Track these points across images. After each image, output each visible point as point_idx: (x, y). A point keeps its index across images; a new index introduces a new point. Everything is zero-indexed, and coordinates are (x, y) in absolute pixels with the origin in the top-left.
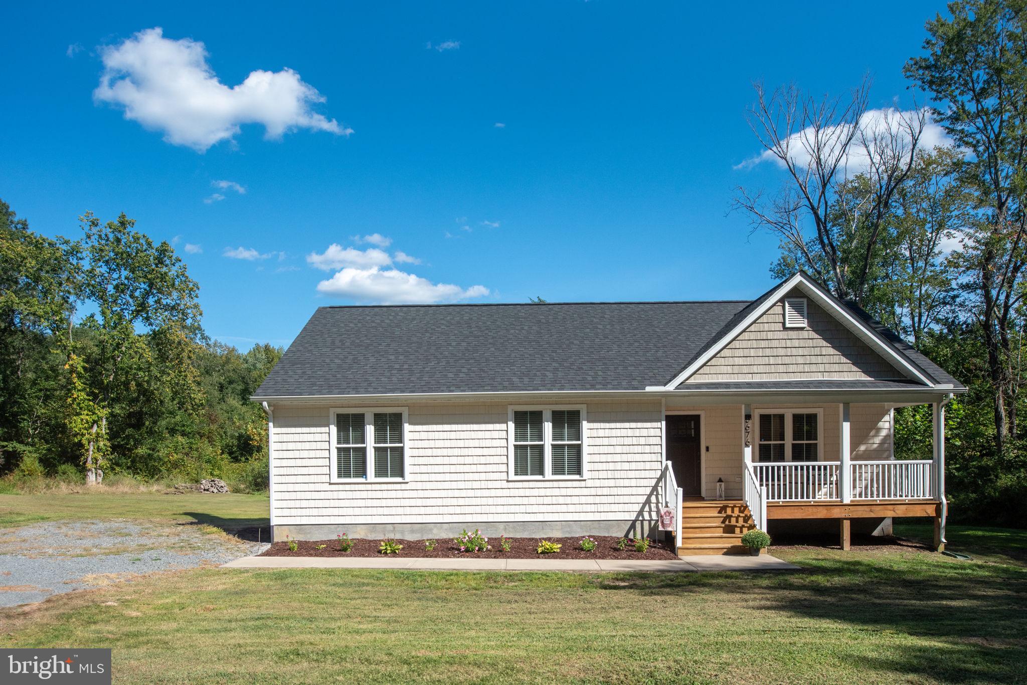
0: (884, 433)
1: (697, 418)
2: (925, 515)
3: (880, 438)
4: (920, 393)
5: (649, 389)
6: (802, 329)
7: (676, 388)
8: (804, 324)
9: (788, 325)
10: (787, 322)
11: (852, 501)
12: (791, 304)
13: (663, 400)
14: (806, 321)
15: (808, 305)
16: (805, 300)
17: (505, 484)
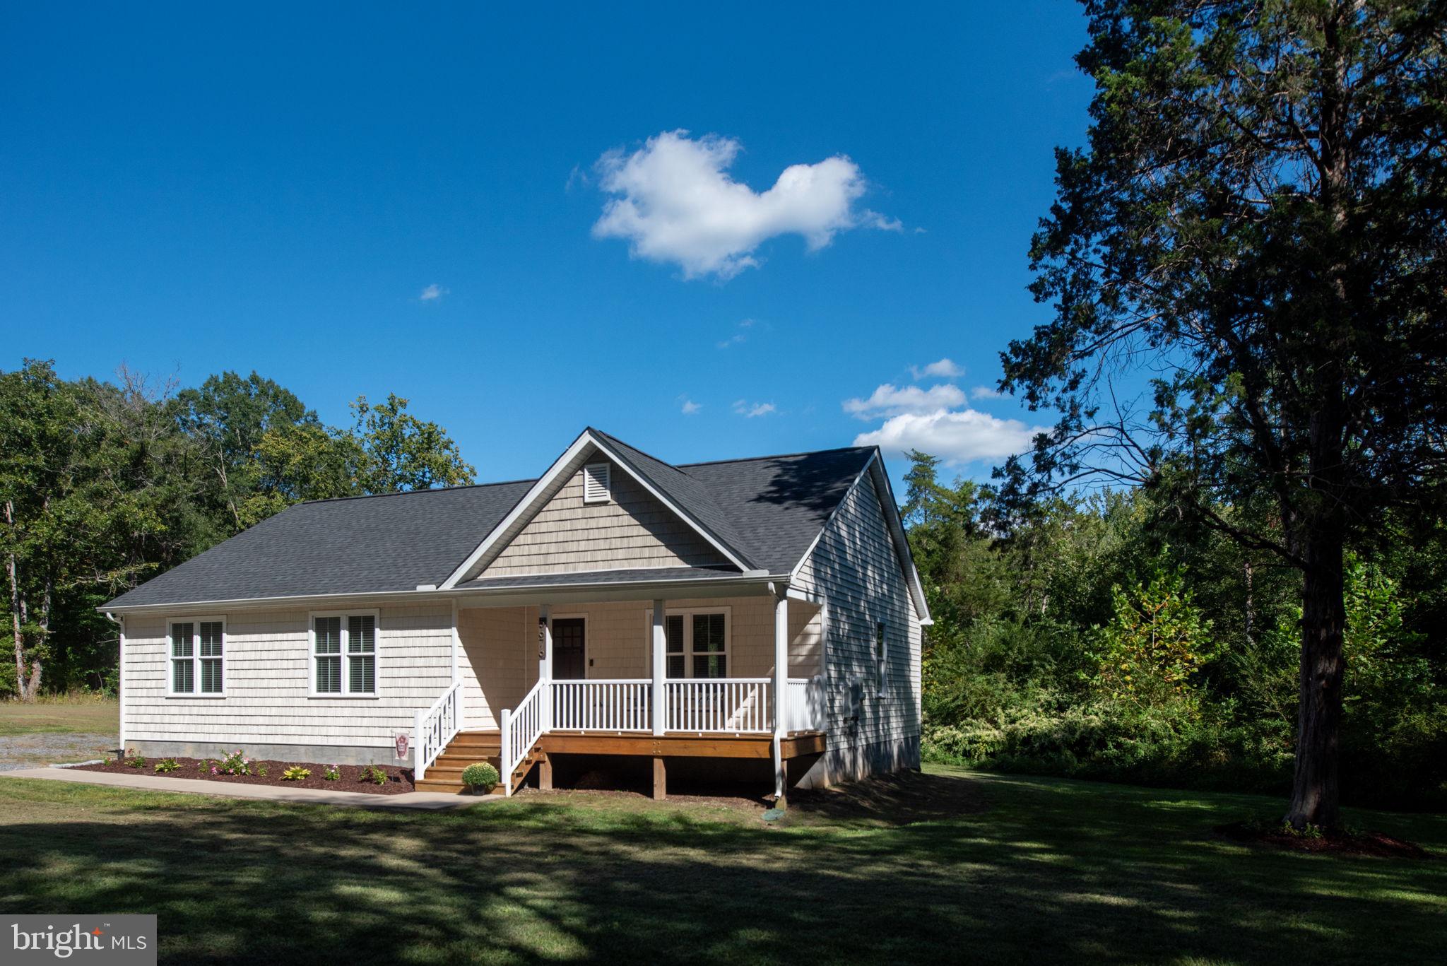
0: (813, 640)
1: (581, 622)
2: (755, 756)
3: (809, 647)
4: (733, 584)
5: (420, 588)
6: (605, 503)
7: (456, 586)
8: (608, 496)
9: (587, 500)
10: (587, 495)
11: (666, 733)
12: (591, 472)
13: (454, 601)
14: (608, 492)
15: (611, 471)
16: (608, 465)
17: (306, 702)
